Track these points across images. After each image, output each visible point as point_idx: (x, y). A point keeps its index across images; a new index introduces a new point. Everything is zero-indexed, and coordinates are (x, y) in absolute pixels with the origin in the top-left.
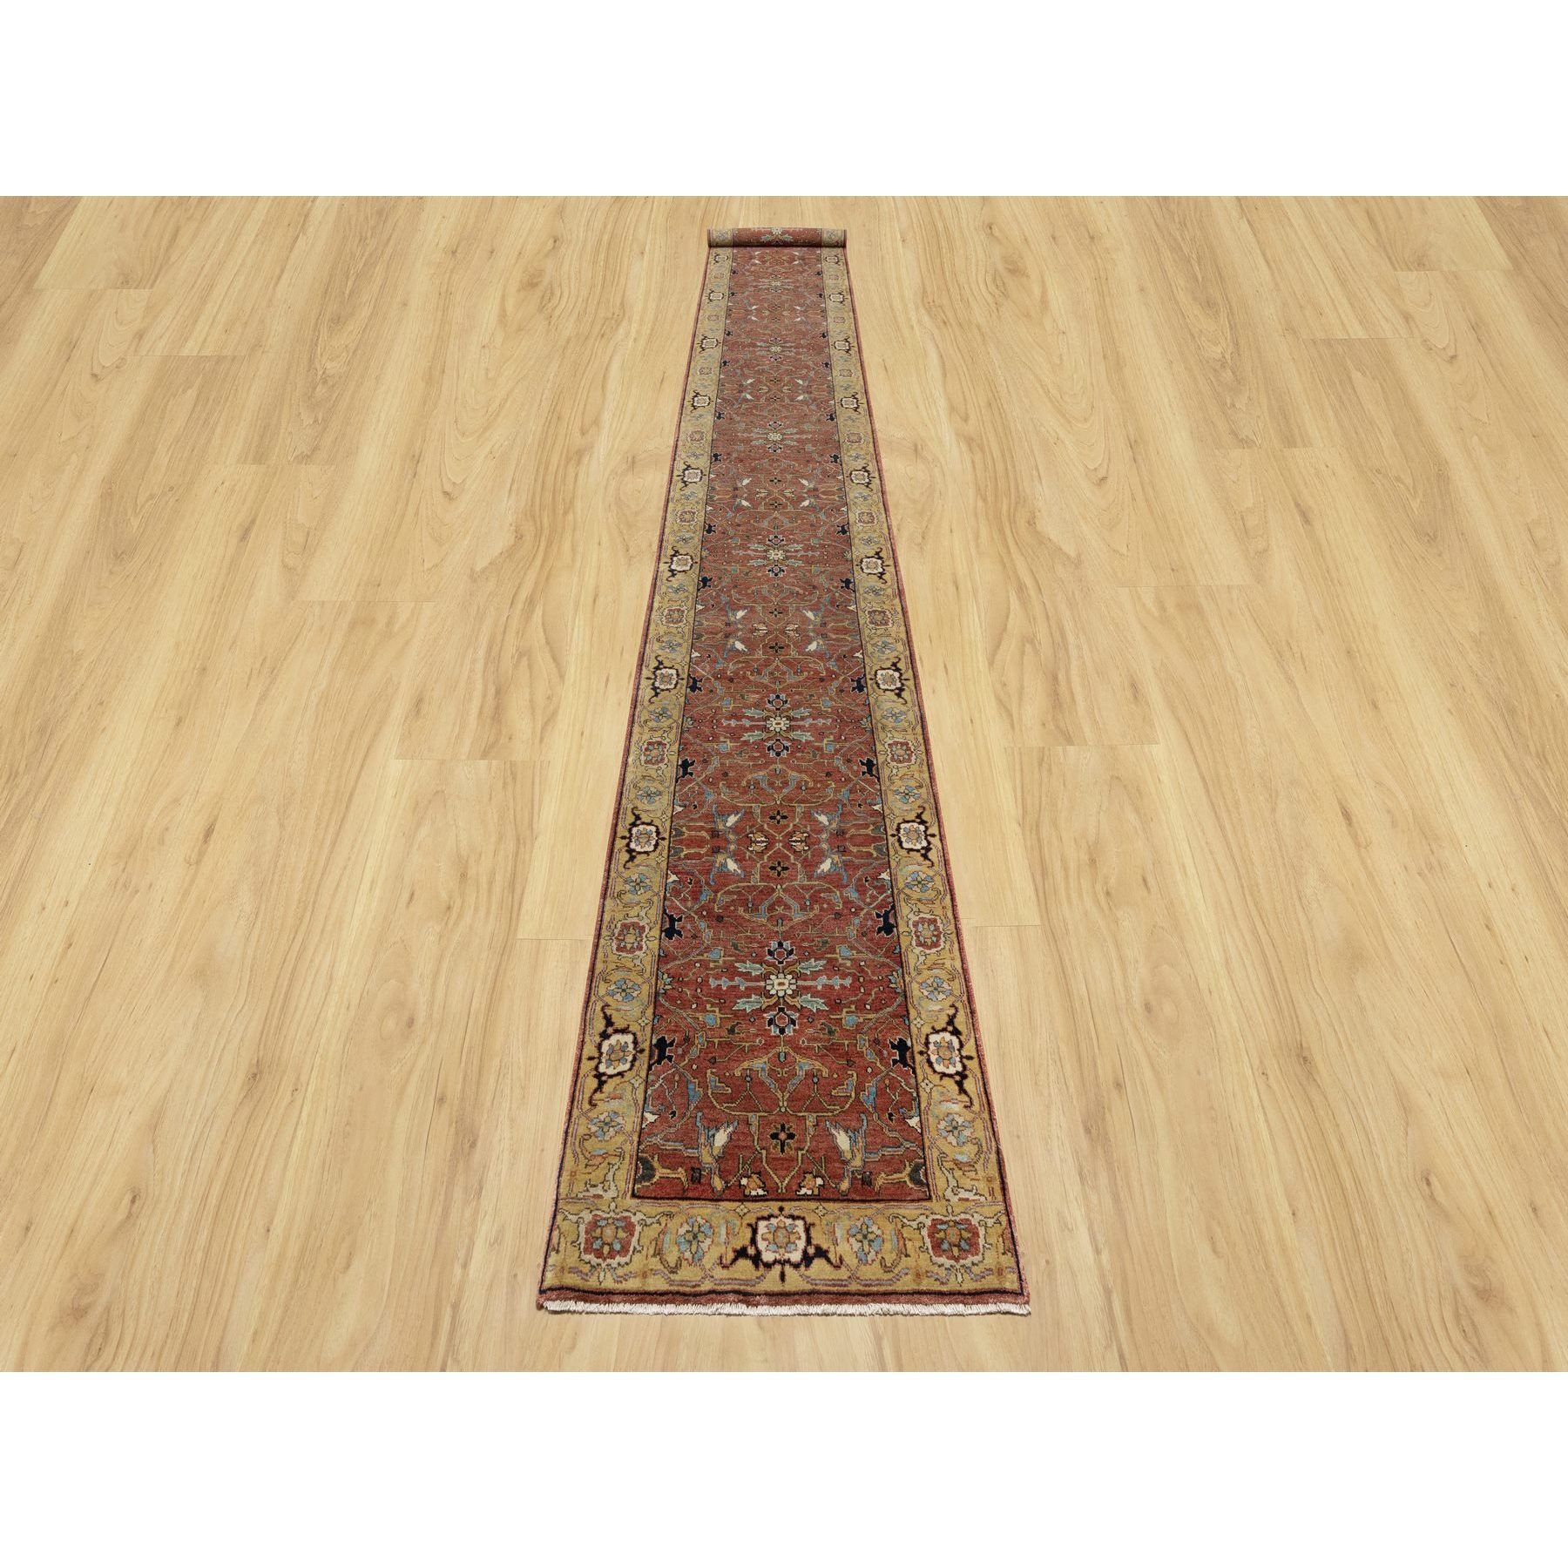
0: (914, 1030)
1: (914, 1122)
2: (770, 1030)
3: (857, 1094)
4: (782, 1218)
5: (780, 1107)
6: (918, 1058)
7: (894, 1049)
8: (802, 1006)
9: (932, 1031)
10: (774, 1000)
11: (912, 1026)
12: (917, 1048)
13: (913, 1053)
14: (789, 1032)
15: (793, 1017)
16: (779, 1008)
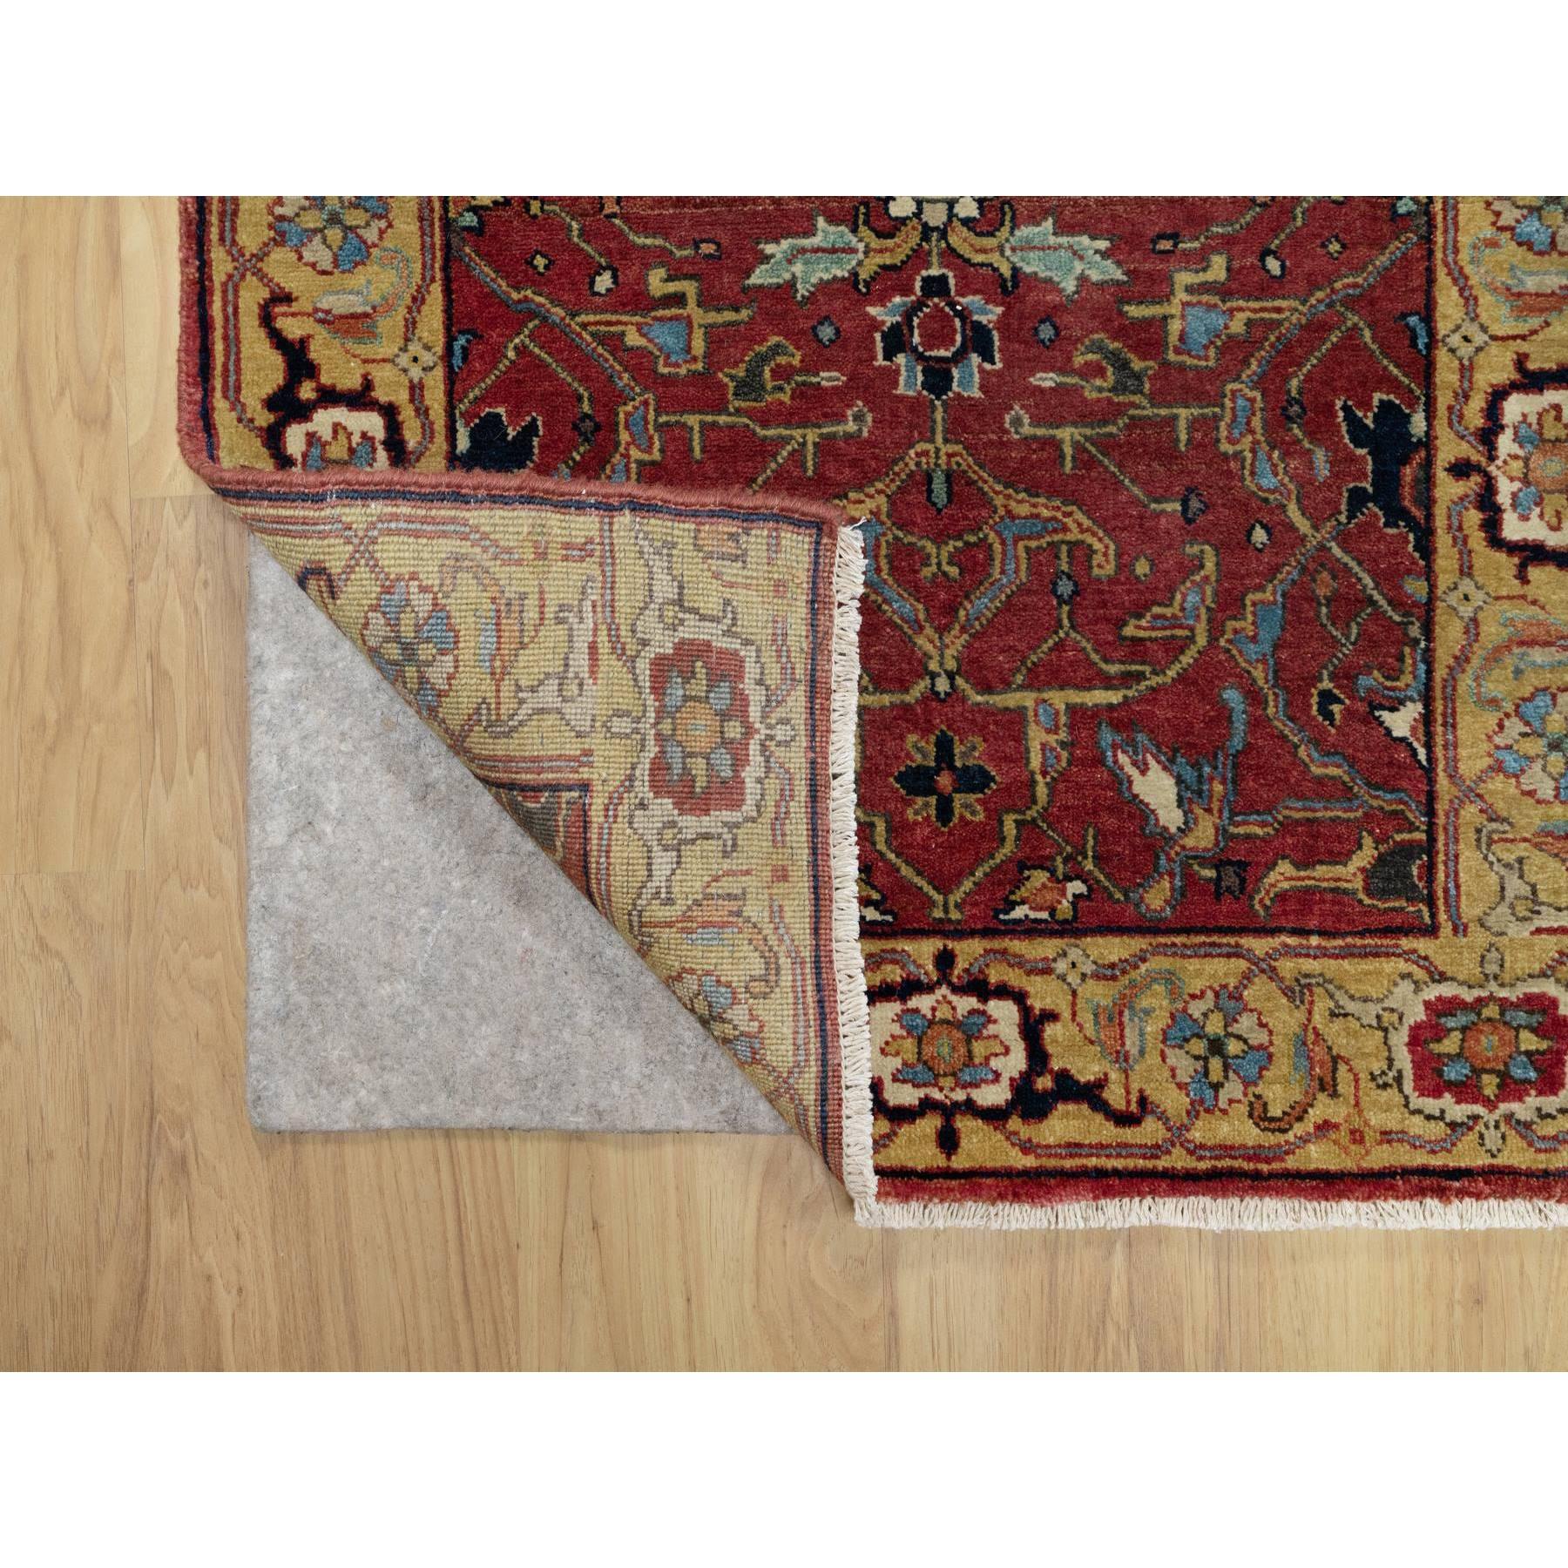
0: (1446, 374)
1: (1401, 722)
2: (892, 376)
3: (1215, 630)
4: (944, 990)
5: (933, 676)
6: (1448, 489)
7: (1358, 444)
8: (1015, 271)
9: (1515, 376)
10: (909, 239)
11: (1442, 356)
12: (1449, 449)
13: (1428, 463)
14: (968, 380)
15: (984, 319)
16: (927, 281)
